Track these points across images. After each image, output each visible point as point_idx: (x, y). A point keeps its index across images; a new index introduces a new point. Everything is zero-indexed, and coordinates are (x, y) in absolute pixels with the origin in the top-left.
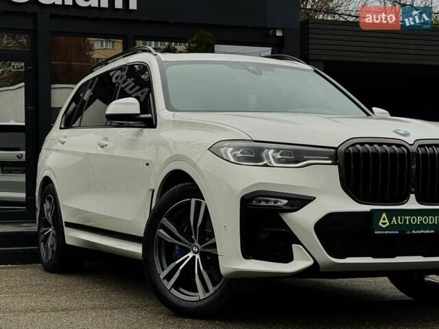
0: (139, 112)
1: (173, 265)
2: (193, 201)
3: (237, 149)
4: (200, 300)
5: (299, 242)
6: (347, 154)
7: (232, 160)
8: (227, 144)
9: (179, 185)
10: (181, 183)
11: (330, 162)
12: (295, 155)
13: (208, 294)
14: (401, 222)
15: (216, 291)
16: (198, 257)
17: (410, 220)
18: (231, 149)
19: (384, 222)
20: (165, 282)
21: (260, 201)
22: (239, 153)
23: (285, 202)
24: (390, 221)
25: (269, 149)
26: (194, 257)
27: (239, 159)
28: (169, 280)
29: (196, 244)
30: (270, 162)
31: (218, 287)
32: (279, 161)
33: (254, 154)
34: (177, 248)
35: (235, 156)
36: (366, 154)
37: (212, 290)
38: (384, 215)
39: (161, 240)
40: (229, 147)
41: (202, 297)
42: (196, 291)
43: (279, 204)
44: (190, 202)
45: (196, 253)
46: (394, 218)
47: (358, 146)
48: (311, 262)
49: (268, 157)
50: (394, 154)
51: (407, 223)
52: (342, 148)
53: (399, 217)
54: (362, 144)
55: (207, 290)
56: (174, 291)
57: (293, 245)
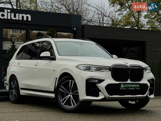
0: (50, 56)
1: (64, 99)
2: (70, 81)
3: (84, 67)
4: (72, 108)
5: (101, 92)
6: (113, 68)
7: (83, 70)
8: (81, 65)
9: (66, 77)
10: (66, 76)
11: (108, 70)
12: (99, 69)
13: (75, 106)
14: (126, 86)
15: (77, 105)
16: (71, 96)
18: (82, 67)
19: (122, 86)
20: (62, 103)
21: (90, 81)
22: (84, 68)
23: (97, 81)
24: (124, 86)
25: (93, 67)
26: (70, 96)
27: (84, 69)
28: (63, 103)
29: (71, 92)
30: (93, 70)
31: (77, 104)
32: (95, 70)
33: (88, 68)
34: (65, 94)
35: (83, 69)
36: (118, 68)
37: (76, 105)
38: (122, 84)
39: (60, 91)
40: (82, 66)
41: (73, 107)
42: (71, 105)
43: (95, 81)
44: (69, 81)
45: (71, 95)
47: (116, 66)
48: (104, 97)
49: (92, 69)
50: (125, 68)
51: (128, 86)
52: (112, 67)
54: (117, 66)
55: (74, 105)
56: (64, 106)
57: (99, 92)
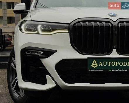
6: (74, 27)
14: (105, 64)
17: (111, 64)
20: (13, 87)
23: (42, 53)
24: (98, 64)
36: (85, 27)
43: (39, 54)
46: (101, 62)
51: (109, 65)
52: (72, 24)
53: (104, 62)
54: (84, 22)
